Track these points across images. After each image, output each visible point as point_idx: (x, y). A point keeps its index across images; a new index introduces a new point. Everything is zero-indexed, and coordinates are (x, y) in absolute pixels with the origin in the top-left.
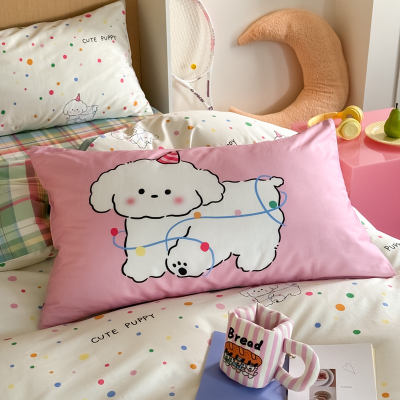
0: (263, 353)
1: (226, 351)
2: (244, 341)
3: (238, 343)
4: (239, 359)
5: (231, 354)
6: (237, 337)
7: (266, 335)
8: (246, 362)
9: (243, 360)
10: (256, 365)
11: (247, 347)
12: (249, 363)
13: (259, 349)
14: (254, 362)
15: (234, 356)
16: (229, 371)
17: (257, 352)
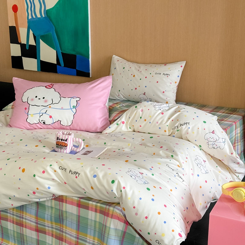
0: (68, 142)
1: (57, 144)
2: (62, 140)
3: (60, 141)
4: (61, 145)
5: (58, 145)
6: (60, 139)
7: (68, 137)
8: (63, 146)
9: (62, 146)
10: (66, 146)
11: (63, 141)
12: (64, 146)
13: (66, 141)
14: (65, 145)
15: (59, 145)
16: (58, 150)
17: (66, 142)
